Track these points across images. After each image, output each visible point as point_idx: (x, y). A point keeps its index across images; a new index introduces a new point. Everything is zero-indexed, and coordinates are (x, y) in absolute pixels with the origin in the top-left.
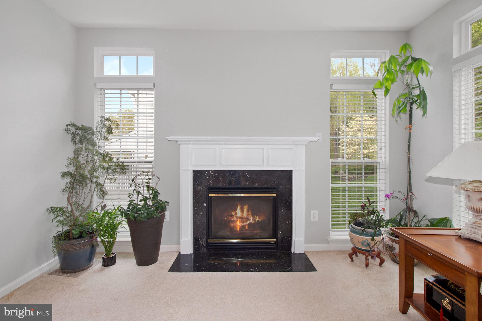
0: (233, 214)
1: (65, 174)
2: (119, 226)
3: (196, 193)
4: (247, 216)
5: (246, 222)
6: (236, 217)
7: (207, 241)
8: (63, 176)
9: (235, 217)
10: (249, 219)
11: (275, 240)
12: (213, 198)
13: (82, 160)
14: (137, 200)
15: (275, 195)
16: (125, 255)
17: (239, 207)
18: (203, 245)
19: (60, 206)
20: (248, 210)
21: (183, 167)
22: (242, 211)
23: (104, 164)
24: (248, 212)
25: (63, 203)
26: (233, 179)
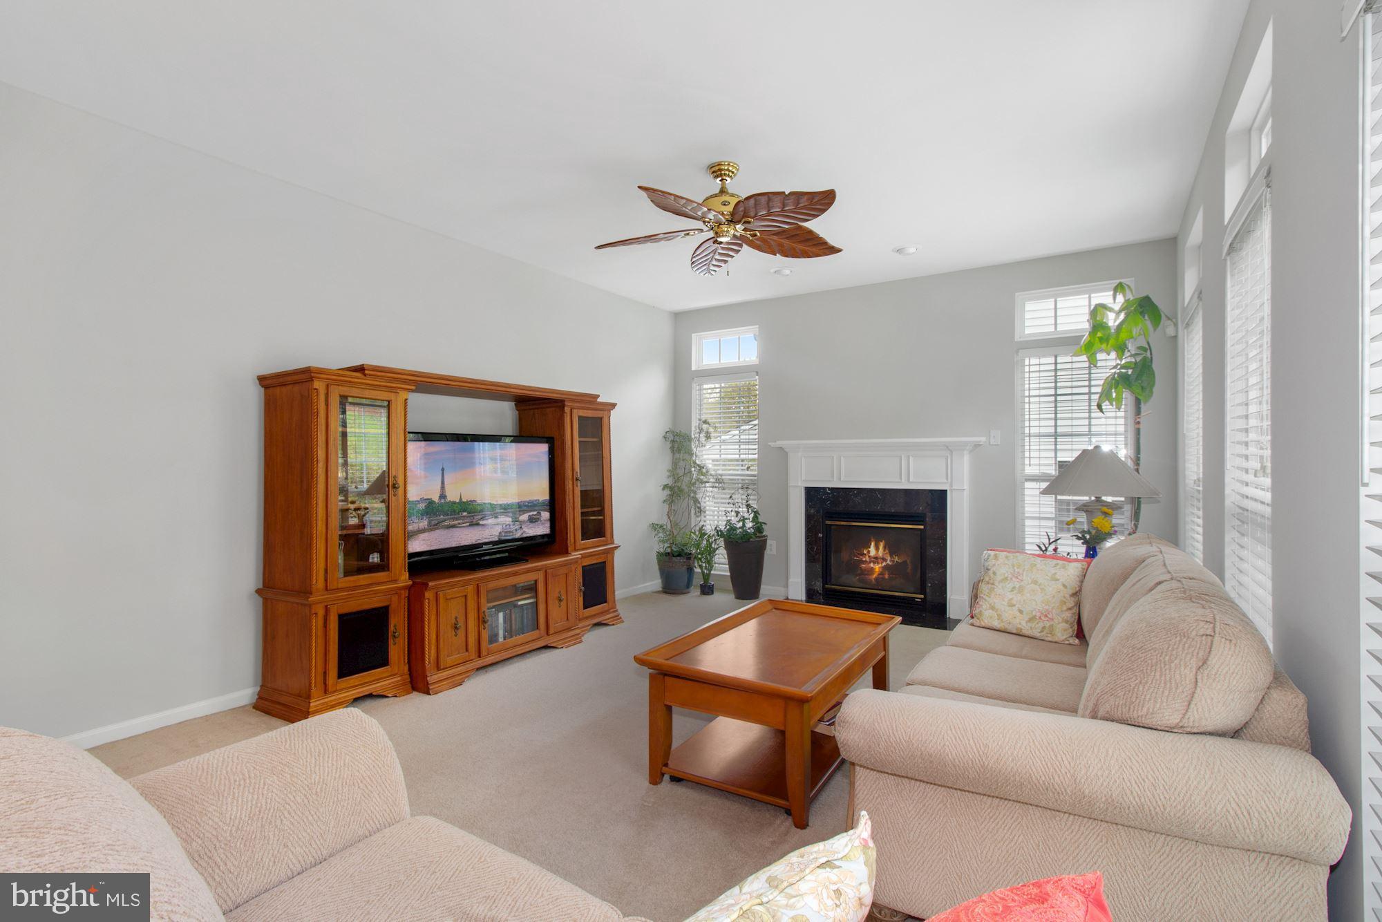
0: (865, 552)
1: (665, 487)
2: (717, 552)
3: (809, 518)
4: (883, 555)
5: (882, 563)
6: (869, 556)
7: (823, 586)
8: (663, 489)
9: (867, 557)
10: (885, 560)
11: (922, 596)
12: (833, 527)
13: (681, 472)
14: (734, 519)
15: (922, 527)
16: (724, 590)
17: (873, 544)
18: (818, 592)
19: (660, 523)
20: (885, 548)
21: (791, 483)
22: (877, 548)
23: (702, 477)
24: (884, 551)
25: (664, 520)
26: (858, 500)
